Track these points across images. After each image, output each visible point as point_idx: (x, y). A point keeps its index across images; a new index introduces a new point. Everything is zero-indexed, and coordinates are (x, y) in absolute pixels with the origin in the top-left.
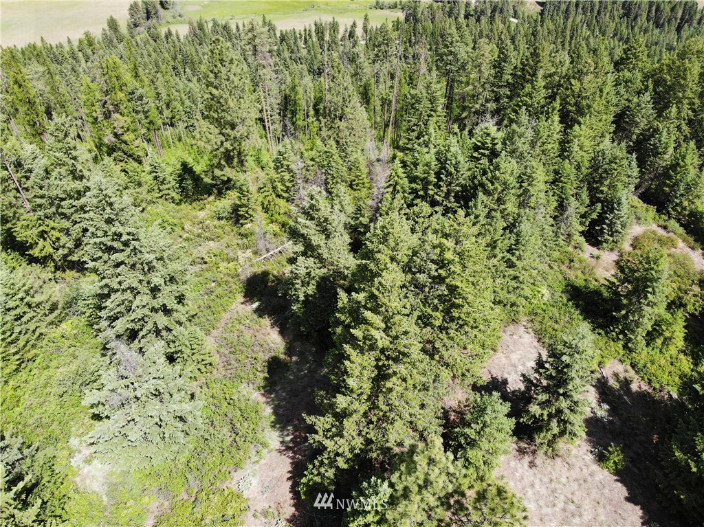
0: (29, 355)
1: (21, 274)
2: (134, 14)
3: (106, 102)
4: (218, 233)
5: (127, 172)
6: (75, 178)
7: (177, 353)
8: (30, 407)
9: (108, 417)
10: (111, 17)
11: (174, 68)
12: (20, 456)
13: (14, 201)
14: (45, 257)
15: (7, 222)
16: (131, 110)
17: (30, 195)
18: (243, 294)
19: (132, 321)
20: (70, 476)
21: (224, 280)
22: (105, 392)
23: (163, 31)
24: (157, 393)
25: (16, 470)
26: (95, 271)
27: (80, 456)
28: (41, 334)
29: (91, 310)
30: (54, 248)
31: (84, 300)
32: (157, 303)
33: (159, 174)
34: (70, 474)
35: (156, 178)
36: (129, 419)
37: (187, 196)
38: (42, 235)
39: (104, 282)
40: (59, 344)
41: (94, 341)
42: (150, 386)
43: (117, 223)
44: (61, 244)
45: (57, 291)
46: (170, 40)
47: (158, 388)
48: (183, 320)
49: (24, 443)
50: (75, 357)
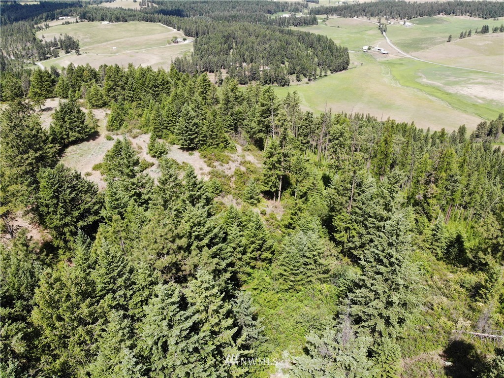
0: (298, 288)
1: (322, 242)
2: (481, 129)
3: (431, 174)
4: (454, 295)
5: (418, 221)
6: (385, 209)
7: (376, 353)
8: (279, 315)
9: (312, 357)
10: (464, 125)
11: (489, 173)
12: (256, 337)
13: (344, 202)
14: (340, 242)
15: (334, 211)
16: (444, 186)
17: (354, 204)
18: (444, 349)
19: (363, 312)
20: (270, 371)
21: (438, 330)
22: (321, 341)
23: (494, 146)
24: (348, 368)
25: (249, 342)
26: (363, 268)
27: (283, 364)
28: (311, 281)
29: (344, 288)
30: (348, 240)
31: (345, 279)
32: (386, 313)
33: (438, 234)
34: (271, 369)
35: (434, 235)
36: (323, 368)
37: (448, 258)
38: (347, 229)
39: (363, 277)
40: (315, 293)
41: (334, 306)
42: (348, 360)
43: (394, 249)
44: (353, 240)
45: (334, 265)
46: (496, 154)
47: (351, 365)
48: (394, 336)
49: (263, 331)
50: (319, 308)
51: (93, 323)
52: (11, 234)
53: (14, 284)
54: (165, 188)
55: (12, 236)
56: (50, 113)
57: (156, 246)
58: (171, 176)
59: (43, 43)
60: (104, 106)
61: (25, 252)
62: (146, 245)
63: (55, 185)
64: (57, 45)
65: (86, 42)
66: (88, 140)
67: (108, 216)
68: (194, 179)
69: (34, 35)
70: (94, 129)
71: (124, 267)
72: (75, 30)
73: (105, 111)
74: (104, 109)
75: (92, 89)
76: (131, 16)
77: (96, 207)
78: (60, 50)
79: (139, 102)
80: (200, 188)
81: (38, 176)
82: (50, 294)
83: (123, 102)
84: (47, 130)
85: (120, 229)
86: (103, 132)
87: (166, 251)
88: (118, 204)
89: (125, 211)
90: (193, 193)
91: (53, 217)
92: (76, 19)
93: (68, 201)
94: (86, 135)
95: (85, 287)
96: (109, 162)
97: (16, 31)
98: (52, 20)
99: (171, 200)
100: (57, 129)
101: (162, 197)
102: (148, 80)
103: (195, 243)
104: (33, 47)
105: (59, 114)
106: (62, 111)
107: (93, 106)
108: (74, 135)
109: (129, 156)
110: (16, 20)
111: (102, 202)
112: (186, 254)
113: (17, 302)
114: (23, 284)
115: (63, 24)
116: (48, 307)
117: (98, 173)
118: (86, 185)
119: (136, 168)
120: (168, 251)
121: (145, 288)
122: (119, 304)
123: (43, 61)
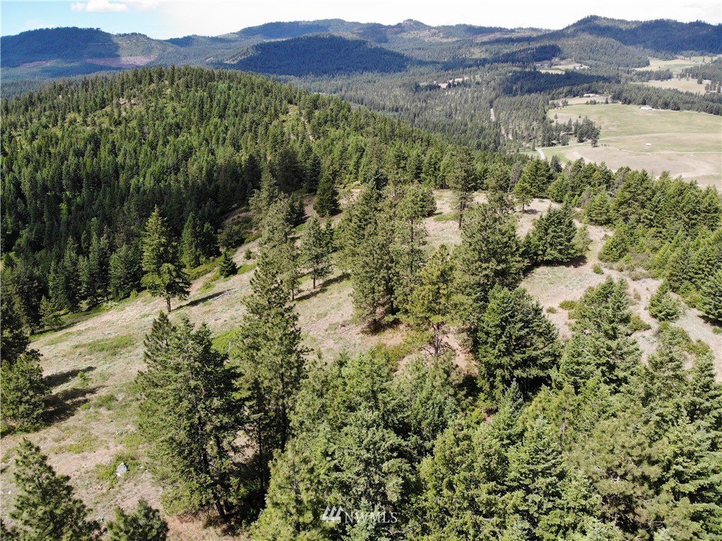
51: (485, 516)
52: (437, 349)
53: (418, 412)
54: (656, 374)
55: (437, 352)
56: (532, 216)
57: (609, 457)
58: (672, 360)
59: (554, 124)
60: (605, 224)
61: (443, 380)
62: (596, 448)
63: (506, 312)
64: (570, 129)
65: (611, 131)
66: (567, 265)
67: (558, 380)
68: (708, 379)
69: (546, 113)
70: (582, 252)
71: (554, 465)
72: (601, 113)
73: (605, 231)
74: (605, 227)
75: (597, 198)
76: (687, 103)
77: (546, 360)
78: (572, 137)
79: (659, 230)
80: (713, 397)
81: (490, 293)
82: (452, 450)
83: (635, 224)
84: (521, 239)
85: (567, 407)
86: (592, 259)
87: (622, 473)
88: (577, 370)
89: (584, 383)
90: (698, 400)
91: (490, 349)
92: (607, 99)
93: (514, 337)
94: (567, 258)
95: (495, 465)
96: (586, 305)
97: (524, 105)
98: (574, 96)
99: (658, 397)
100: (534, 240)
101: (646, 386)
102: (685, 201)
103: (672, 483)
104: (539, 128)
105: (544, 222)
106: (548, 220)
107: (592, 220)
108: (552, 253)
109: (618, 308)
110: (529, 91)
111: (555, 355)
112: (651, 492)
113: (413, 437)
114: (427, 418)
115: (587, 103)
116: (443, 464)
117: (565, 313)
118: (544, 325)
119: (622, 328)
120: (626, 474)
121: (572, 511)
122: (527, 511)
123: (545, 148)
